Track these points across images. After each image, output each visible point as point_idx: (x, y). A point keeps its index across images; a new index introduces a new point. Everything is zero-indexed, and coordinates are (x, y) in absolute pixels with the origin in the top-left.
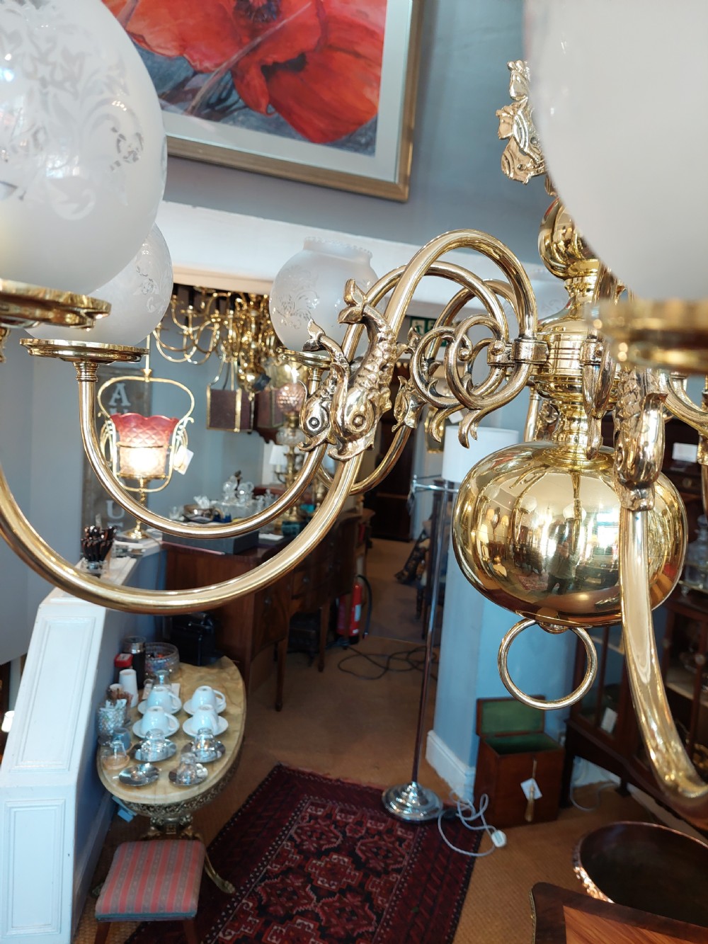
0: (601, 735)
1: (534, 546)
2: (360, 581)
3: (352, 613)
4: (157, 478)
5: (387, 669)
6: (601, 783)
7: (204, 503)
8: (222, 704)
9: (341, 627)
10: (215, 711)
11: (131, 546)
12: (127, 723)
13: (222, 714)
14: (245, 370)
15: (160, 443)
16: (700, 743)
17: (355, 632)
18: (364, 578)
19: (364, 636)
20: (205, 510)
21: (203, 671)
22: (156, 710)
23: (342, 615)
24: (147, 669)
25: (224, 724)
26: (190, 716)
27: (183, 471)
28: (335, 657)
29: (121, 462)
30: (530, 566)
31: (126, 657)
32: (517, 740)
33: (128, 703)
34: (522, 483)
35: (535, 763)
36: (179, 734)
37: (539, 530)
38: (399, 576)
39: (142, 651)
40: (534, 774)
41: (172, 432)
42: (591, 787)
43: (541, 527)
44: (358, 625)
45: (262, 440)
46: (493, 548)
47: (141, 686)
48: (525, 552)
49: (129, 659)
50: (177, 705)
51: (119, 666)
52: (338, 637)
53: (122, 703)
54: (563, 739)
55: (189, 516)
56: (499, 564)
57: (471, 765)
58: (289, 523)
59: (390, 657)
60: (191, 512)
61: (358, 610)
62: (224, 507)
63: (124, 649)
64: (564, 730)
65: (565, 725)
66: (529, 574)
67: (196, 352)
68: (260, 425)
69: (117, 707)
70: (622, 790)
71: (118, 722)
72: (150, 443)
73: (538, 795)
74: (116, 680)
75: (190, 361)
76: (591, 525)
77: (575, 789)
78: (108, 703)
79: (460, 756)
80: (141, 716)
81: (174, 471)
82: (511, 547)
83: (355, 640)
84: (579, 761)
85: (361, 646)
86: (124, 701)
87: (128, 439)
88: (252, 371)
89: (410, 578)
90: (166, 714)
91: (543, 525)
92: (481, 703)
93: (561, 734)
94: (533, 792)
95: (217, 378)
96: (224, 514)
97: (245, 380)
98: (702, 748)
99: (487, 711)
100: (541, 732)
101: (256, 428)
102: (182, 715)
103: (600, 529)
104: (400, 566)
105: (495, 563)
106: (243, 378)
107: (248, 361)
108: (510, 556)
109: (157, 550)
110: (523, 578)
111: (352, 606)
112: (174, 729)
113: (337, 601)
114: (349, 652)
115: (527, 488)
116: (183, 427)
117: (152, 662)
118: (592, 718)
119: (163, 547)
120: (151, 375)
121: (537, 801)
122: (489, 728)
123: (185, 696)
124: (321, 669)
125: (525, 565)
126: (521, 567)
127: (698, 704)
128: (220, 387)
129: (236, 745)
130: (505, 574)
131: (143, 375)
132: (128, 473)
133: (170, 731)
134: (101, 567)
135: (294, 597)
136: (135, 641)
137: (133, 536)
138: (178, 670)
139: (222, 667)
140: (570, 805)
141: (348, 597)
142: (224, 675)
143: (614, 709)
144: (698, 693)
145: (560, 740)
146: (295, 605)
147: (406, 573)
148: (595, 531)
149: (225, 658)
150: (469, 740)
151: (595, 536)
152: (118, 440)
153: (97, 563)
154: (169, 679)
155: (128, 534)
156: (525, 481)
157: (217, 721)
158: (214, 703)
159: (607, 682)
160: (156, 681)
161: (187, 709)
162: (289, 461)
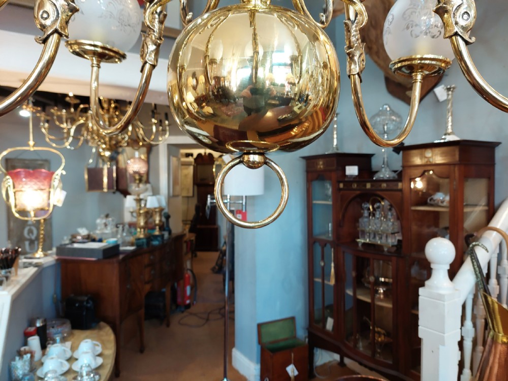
0: (327, 333)
1: (226, 85)
2: (189, 272)
3: (185, 291)
4: (42, 209)
5: (208, 320)
6: (330, 362)
7: (83, 232)
8: (99, 349)
9: (179, 300)
10: (94, 353)
11: (35, 261)
12: (33, 370)
13: (100, 355)
14: (104, 149)
15: (43, 187)
16: (377, 327)
17: (188, 302)
18: (192, 271)
19: (193, 304)
20: (84, 236)
21: (88, 333)
22: (52, 358)
23: (179, 293)
24: (48, 336)
25: (100, 361)
26: (77, 359)
27: (60, 205)
28: (176, 318)
29: (17, 202)
30: (227, 100)
31: (32, 329)
32: (282, 344)
33: (32, 357)
34: (209, 27)
35: (293, 355)
36: (69, 371)
37: (229, 76)
38: (213, 269)
39: (44, 324)
40: (293, 361)
41: (51, 180)
42: (324, 365)
43: (229, 73)
44: (189, 298)
45: (122, 196)
46: (199, 101)
47: (44, 347)
48: (221, 93)
49: (34, 330)
50: (69, 354)
51: (27, 335)
52: (177, 306)
53: (27, 357)
54: (307, 340)
55: (74, 240)
56: (205, 107)
57: (257, 363)
58: (139, 239)
59: (209, 313)
60: (75, 237)
61: (188, 289)
62: (97, 233)
63: (31, 323)
64: (307, 335)
65: (307, 331)
66: (227, 104)
67: (72, 142)
68: (120, 187)
69: (24, 360)
70: (342, 363)
71: (25, 369)
72: (36, 187)
73: (296, 373)
74: (25, 343)
75: (69, 147)
76: (268, 65)
77: (316, 367)
78: (17, 358)
79: (251, 359)
80: (42, 364)
81: (54, 206)
82: (211, 93)
83: (188, 306)
84: (317, 351)
85: (193, 309)
86: (29, 355)
87: (21, 186)
88: (108, 150)
89: (219, 269)
90: (60, 360)
91: (231, 71)
92: (260, 326)
93: (305, 338)
94: (293, 372)
95: (91, 161)
96: (98, 238)
97: (104, 156)
98: (379, 329)
99: (263, 330)
100: (295, 337)
101: (118, 189)
102: (71, 360)
103: (275, 68)
104: (213, 264)
105: (203, 108)
106: (102, 154)
107: (105, 143)
108: (211, 100)
109: (54, 262)
110: (224, 109)
111: (185, 287)
112: (66, 368)
113: (176, 284)
114: (185, 314)
115: (214, 31)
116: (58, 177)
117: (51, 331)
118: (321, 325)
119: (57, 260)
120: (34, 146)
121: (296, 377)
122: (266, 340)
123: (74, 349)
124: (168, 325)
125: (223, 100)
126: (221, 102)
127: (374, 304)
128: (93, 166)
129: (109, 372)
130: (211, 111)
131: (28, 145)
132: (22, 207)
133: (63, 371)
134: (10, 272)
135: (148, 283)
136: (38, 318)
137: (37, 255)
138: (71, 335)
139: (100, 328)
140: (314, 376)
141: (181, 282)
142: (102, 333)
143: (332, 317)
144: (373, 299)
145: (305, 341)
146: (147, 287)
147: (217, 268)
148: (271, 71)
149: (102, 324)
150: (255, 349)
151: (271, 74)
152: (14, 187)
153: (7, 270)
154: (64, 340)
155: (34, 254)
156: (212, 25)
157: (95, 359)
158: (94, 350)
159: (326, 304)
160: (54, 342)
161: (75, 356)
162: (137, 203)
